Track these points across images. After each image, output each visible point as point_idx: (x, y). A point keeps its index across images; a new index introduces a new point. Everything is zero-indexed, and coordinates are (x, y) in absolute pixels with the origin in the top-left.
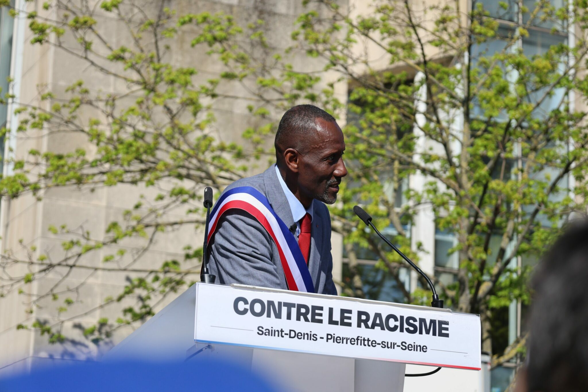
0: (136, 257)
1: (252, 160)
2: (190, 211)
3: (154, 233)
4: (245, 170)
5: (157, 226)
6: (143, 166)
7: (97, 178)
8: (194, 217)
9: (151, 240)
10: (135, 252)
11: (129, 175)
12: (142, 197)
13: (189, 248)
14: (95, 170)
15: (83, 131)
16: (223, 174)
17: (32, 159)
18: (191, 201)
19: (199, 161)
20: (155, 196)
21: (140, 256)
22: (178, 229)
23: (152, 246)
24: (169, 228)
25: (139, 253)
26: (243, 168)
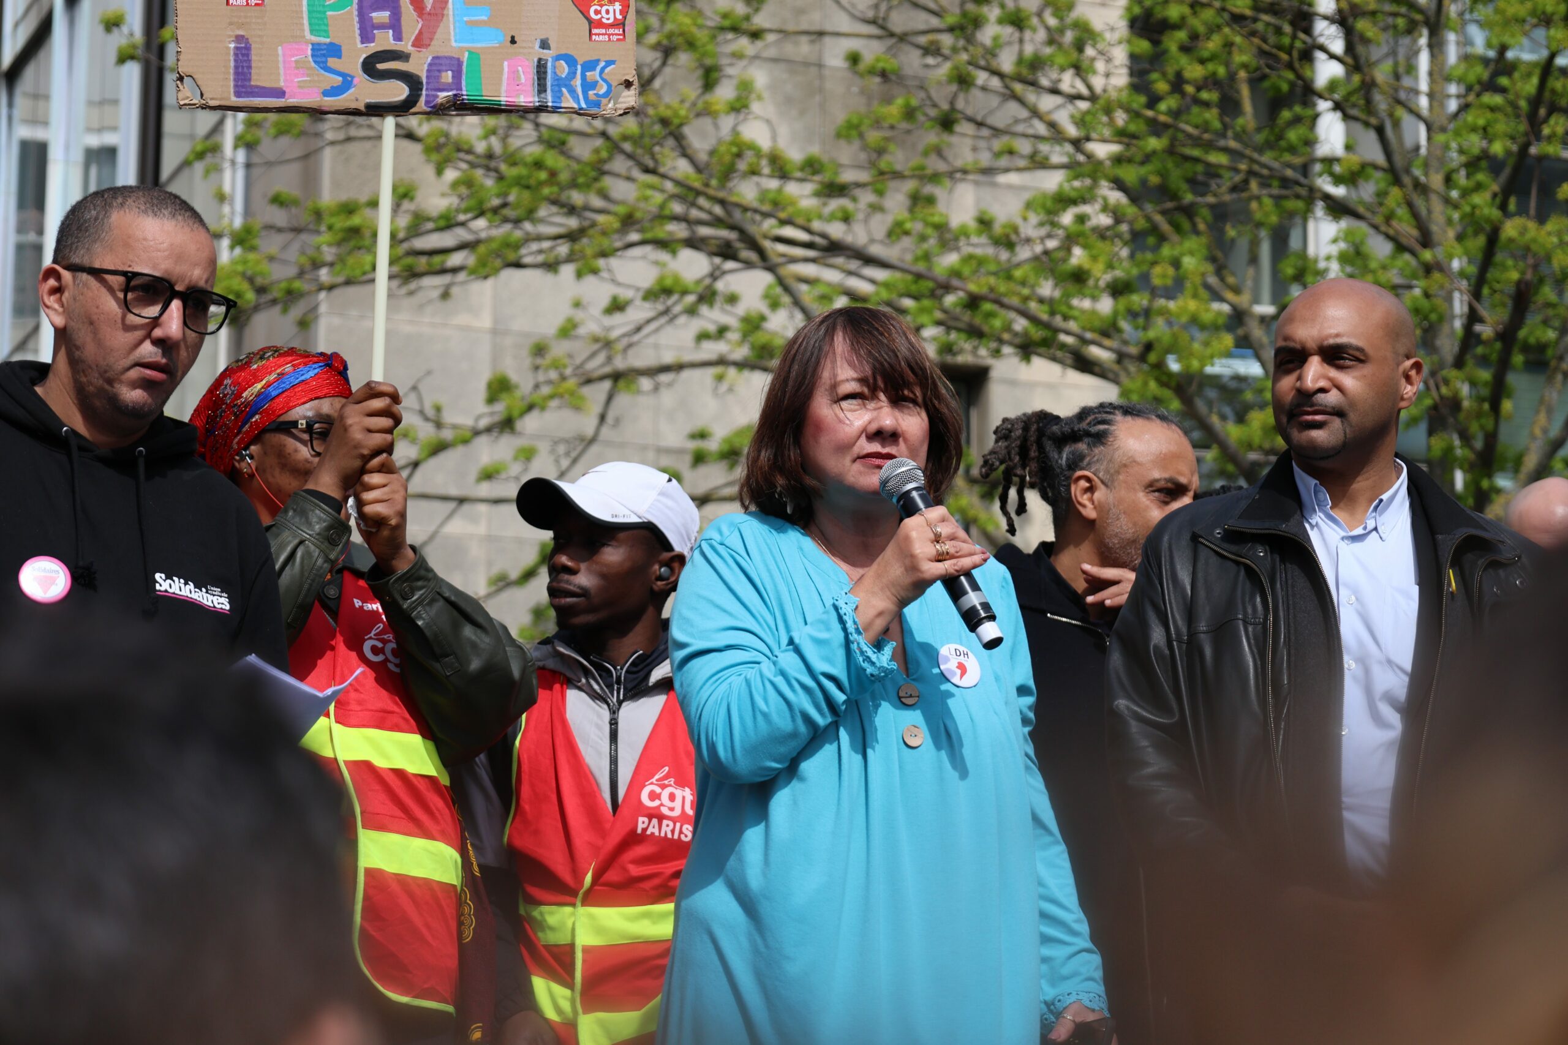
0: (565, 463)
1: (867, 198)
2: (703, 336)
3: (610, 398)
4: (846, 219)
5: (616, 377)
6: (573, 223)
7: (456, 259)
8: (712, 349)
9: (602, 418)
10: (561, 449)
11: (534, 246)
12: (577, 304)
13: (702, 435)
14: (450, 238)
16: (789, 232)
17: (279, 216)
18: (704, 309)
19: (722, 202)
20: (605, 302)
21: (575, 461)
22: (670, 385)
23: (605, 432)
24: (645, 383)
25: (574, 454)
26: (840, 215)
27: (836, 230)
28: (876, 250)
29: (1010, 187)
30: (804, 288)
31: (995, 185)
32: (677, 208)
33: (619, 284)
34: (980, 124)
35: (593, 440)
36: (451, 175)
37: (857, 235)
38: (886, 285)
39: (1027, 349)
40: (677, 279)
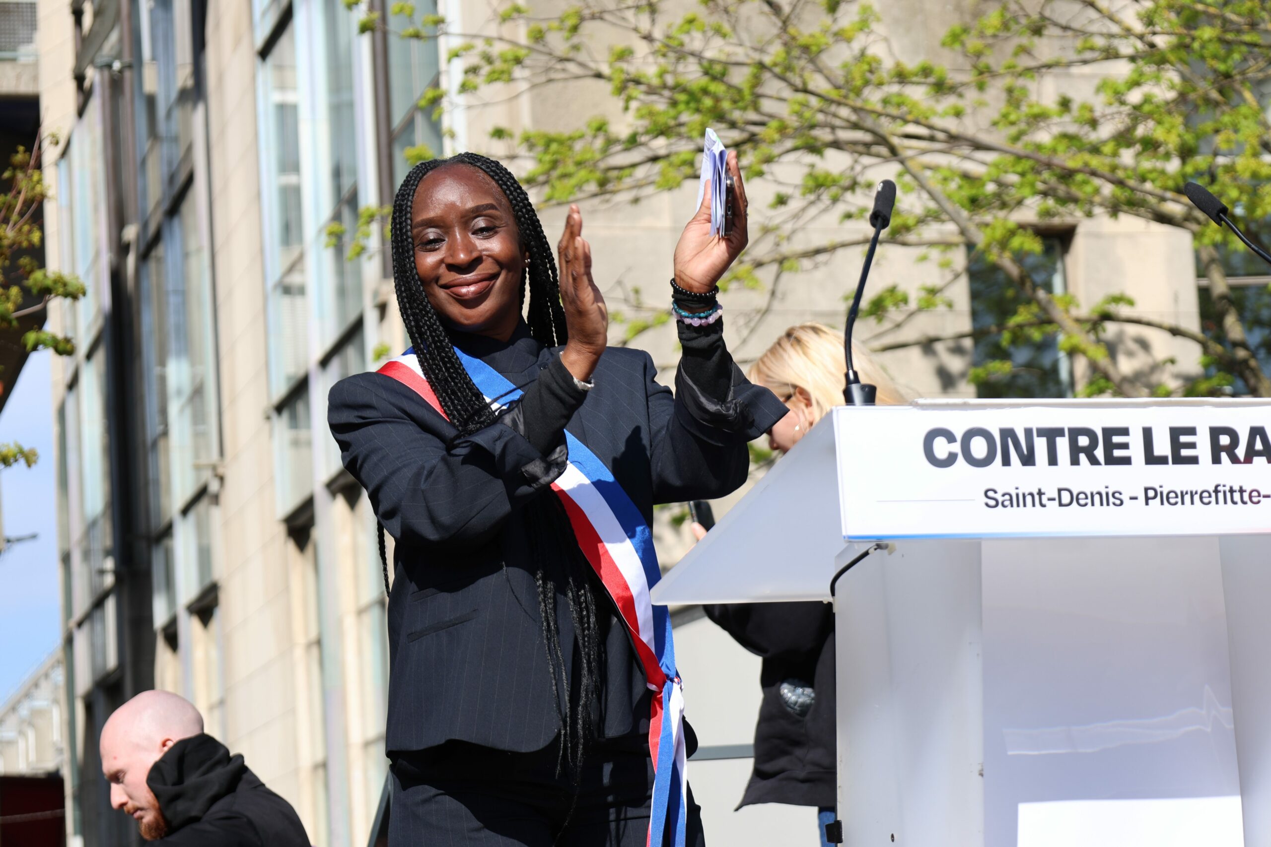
0: (745, 332)
1: (972, 94)
3: (778, 277)
4: (958, 114)
5: (782, 261)
6: (736, 135)
9: (773, 293)
10: (741, 321)
14: (635, 156)
15: (599, 76)
16: (912, 129)
17: (498, 147)
18: (848, 196)
19: (855, 110)
20: (771, 198)
21: (752, 331)
22: (826, 263)
23: (776, 305)
24: (806, 263)
25: (752, 324)
26: (952, 111)
27: (952, 125)
28: (984, 138)
29: (1083, 76)
30: (928, 173)
31: (1069, 75)
32: (820, 117)
33: (780, 183)
34: (1065, 28)
35: (766, 311)
36: (634, 105)
37: (968, 127)
38: (996, 165)
39: (1115, 209)
40: (827, 175)
